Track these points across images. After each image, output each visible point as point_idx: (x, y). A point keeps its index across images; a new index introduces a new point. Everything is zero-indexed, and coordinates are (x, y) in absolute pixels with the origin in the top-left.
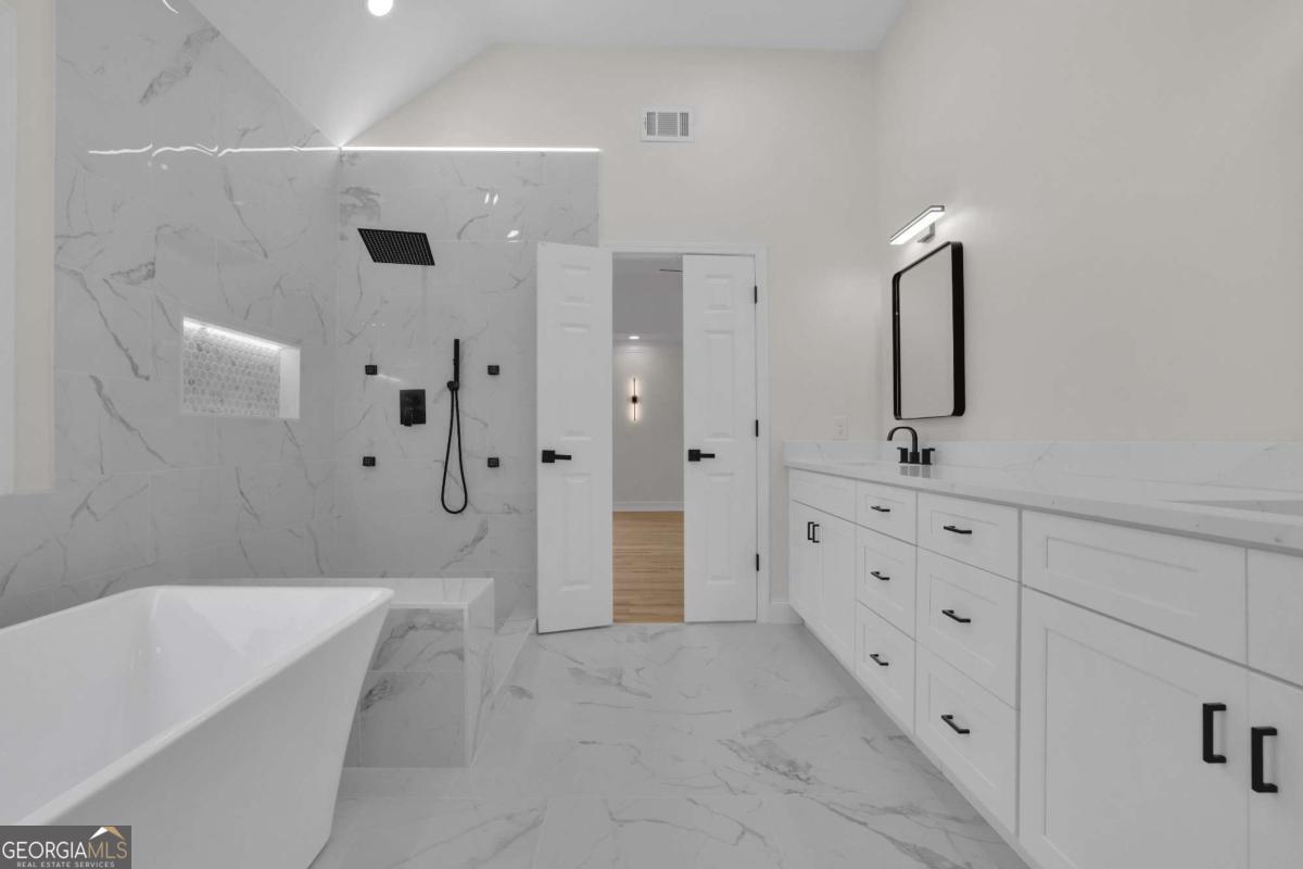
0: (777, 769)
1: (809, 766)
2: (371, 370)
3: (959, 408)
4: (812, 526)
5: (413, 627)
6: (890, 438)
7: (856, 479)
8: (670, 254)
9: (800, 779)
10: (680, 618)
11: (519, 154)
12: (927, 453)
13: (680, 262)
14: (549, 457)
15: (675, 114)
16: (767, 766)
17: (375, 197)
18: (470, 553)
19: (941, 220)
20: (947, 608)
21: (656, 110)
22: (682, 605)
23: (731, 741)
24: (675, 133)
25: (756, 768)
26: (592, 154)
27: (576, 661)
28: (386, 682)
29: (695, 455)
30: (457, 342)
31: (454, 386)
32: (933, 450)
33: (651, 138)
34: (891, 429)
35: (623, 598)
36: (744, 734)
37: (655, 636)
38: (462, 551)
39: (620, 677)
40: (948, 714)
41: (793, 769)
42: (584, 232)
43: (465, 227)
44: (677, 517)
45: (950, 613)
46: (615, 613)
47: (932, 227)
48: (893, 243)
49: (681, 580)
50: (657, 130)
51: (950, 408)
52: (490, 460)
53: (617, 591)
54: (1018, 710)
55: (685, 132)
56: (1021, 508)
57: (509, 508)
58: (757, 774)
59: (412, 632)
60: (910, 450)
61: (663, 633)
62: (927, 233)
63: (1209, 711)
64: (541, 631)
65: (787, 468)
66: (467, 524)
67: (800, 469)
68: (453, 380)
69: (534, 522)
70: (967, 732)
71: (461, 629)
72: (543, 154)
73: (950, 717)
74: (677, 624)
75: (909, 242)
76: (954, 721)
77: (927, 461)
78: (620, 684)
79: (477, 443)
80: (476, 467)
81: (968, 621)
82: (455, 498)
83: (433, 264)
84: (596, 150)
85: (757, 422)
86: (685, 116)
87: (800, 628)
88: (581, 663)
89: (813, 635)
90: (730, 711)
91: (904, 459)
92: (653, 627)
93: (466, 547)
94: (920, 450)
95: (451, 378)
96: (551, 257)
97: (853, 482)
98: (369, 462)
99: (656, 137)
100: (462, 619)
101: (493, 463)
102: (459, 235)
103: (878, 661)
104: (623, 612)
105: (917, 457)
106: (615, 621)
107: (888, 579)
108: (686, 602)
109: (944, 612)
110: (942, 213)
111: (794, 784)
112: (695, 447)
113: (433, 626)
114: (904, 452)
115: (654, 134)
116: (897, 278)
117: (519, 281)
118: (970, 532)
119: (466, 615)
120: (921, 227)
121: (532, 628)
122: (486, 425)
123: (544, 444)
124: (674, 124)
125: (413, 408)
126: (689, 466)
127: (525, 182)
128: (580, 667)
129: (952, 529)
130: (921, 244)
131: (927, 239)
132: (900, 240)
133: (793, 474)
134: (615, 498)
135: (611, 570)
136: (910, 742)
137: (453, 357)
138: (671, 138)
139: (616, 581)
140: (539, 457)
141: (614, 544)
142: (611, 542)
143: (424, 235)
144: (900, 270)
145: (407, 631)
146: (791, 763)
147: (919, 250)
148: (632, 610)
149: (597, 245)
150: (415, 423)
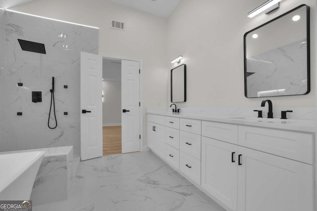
0: (151, 183)
1: (158, 181)
2: (20, 85)
3: (185, 100)
4: (154, 127)
5: (49, 162)
6: (171, 107)
7: (165, 116)
8: (119, 59)
9: (157, 184)
10: (121, 152)
11: (74, 25)
12: (178, 110)
13: (121, 61)
14: (84, 112)
15: (120, 23)
16: (149, 183)
17: (21, 29)
18: (58, 140)
19: (182, 59)
20: (187, 142)
21: (115, 21)
22: (121, 149)
23: (139, 179)
24: (120, 28)
25: (146, 184)
26: (96, 29)
27: (94, 167)
28: (39, 179)
29: (124, 111)
30: (53, 78)
31: (52, 91)
32: (180, 109)
33: (113, 28)
34: (171, 105)
35: (105, 149)
36: (142, 177)
37: (115, 158)
38: (55, 140)
39: (108, 169)
40: (187, 164)
41: (154, 183)
42: (94, 51)
43: (56, 43)
44: (120, 127)
45: (187, 143)
46: (103, 153)
47: (180, 60)
48: (171, 62)
49: (121, 143)
50: (115, 26)
51: (183, 100)
52: (64, 113)
53: (103, 147)
54: (201, 161)
55: (123, 28)
56: (201, 120)
57: (71, 126)
58: (147, 185)
59: (49, 163)
60: (175, 109)
61: (116, 157)
62: (179, 61)
63: (233, 153)
64: (82, 160)
65: (147, 114)
66: (57, 132)
67: (150, 114)
68: (52, 89)
69: (79, 130)
70: (191, 167)
71: (66, 160)
72: (82, 26)
73: (187, 165)
74: (120, 154)
75: (175, 63)
76: (188, 165)
77: (178, 112)
78: (108, 171)
79: (60, 108)
80: (60, 115)
81: (191, 144)
82: (53, 124)
83: (45, 53)
84: (98, 28)
85: (140, 103)
86: (123, 24)
87: (150, 152)
88: (96, 167)
89: (153, 153)
90: (138, 172)
91: (173, 111)
92: (114, 156)
93: (57, 138)
94: (177, 109)
95: (51, 88)
96: (85, 56)
97: (165, 117)
98: (20, 114)
99: (115, 28)
100: (66, 157)
101: (66, 114)
102: (54, 46)
103: (171, 156)
104: (106, 153)
105: (176, 111)
106: (103, 155)
107: (173, 138)
108: (122, 149)
109: (186, 143)
110: (182, 58)
111: (156, 186)
112: (124, 109)
113: (57, 161)
114: (173, 110)
115: (114, 27)
116: (172, 70)
117: (74, 62)
118: (191, 126)
119: (67, 156)
120: (177, 60)
121: (80, 159)
122: (63, 103)
123: (83, 108)
124: (119, 25)
125: (37, 97)
126: (123, 114)
127: (76, 33)
128: (95, 168)
129: (187, 126)
130: (177, 64)
131: (179, 62)
132: (173, 62)
133: (148, 115)
134: (103, 122)
135: (102, 142)
136: (178, 173)
137: (52, 82)
138: (119, 29)
139: (103, 145)
140: (81, 112)
141: (103, 135)
142: (102, 134)
143: (44, 45)
144: (173, 69)
145: (47, 163)
146: (154, 182)
147: (176, 65)
148: (107, 152)
149: (98, 54)
150: (38, 102)
